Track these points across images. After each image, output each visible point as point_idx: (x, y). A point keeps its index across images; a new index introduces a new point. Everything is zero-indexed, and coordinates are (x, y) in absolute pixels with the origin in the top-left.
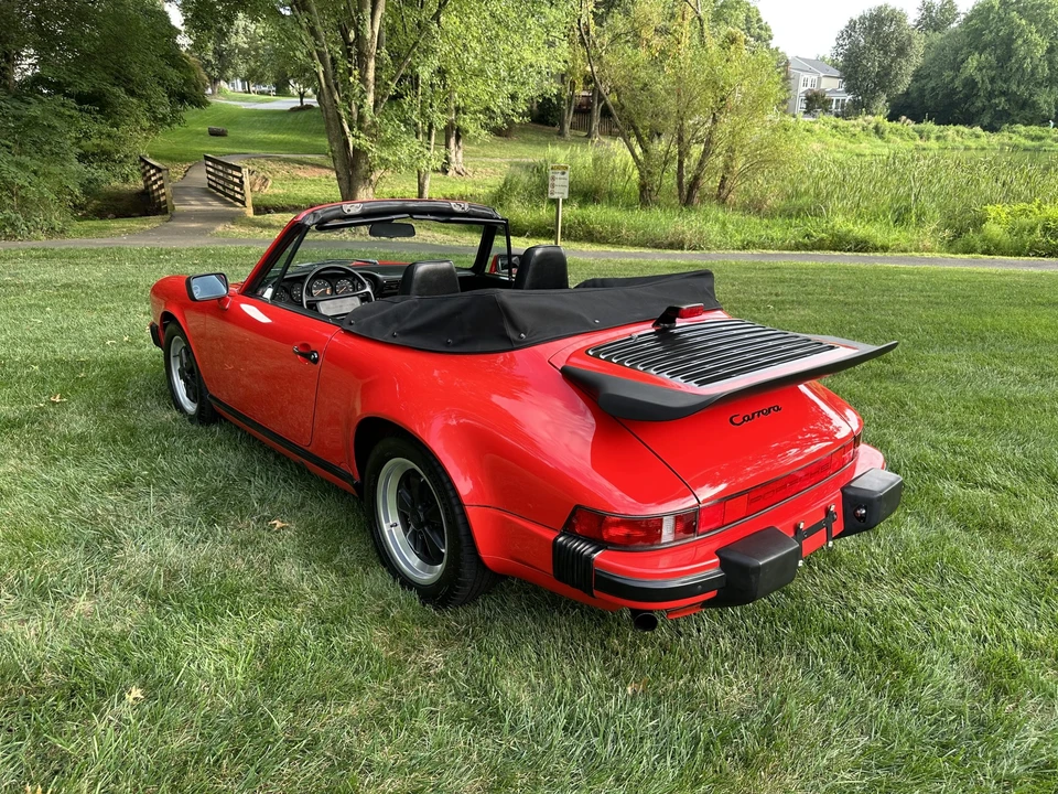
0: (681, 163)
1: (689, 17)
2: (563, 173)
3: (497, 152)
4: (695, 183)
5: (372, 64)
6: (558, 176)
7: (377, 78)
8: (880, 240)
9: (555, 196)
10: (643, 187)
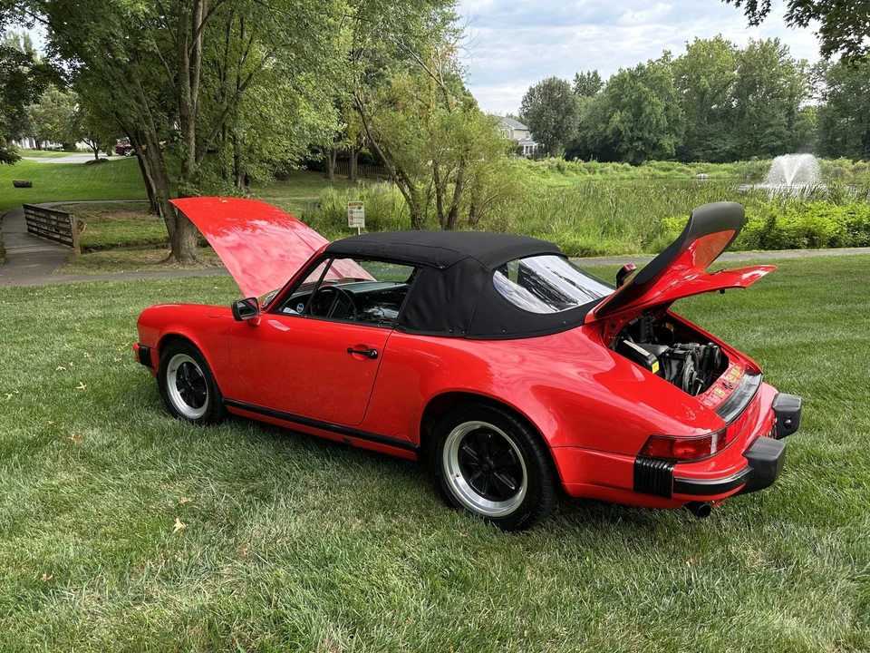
0: (439, 199)
1: (434, 87)
2: (360, 208)
3: (278, 193)
4: (453, 213)
5: (192, 126)
6: (355, 210)
7: (197, 137)
8: (599, 247)
9: (355, 226)
10: (413, 217)
